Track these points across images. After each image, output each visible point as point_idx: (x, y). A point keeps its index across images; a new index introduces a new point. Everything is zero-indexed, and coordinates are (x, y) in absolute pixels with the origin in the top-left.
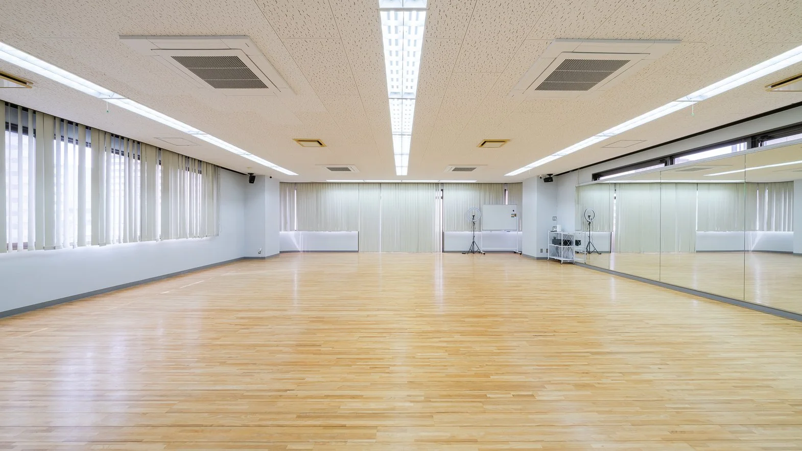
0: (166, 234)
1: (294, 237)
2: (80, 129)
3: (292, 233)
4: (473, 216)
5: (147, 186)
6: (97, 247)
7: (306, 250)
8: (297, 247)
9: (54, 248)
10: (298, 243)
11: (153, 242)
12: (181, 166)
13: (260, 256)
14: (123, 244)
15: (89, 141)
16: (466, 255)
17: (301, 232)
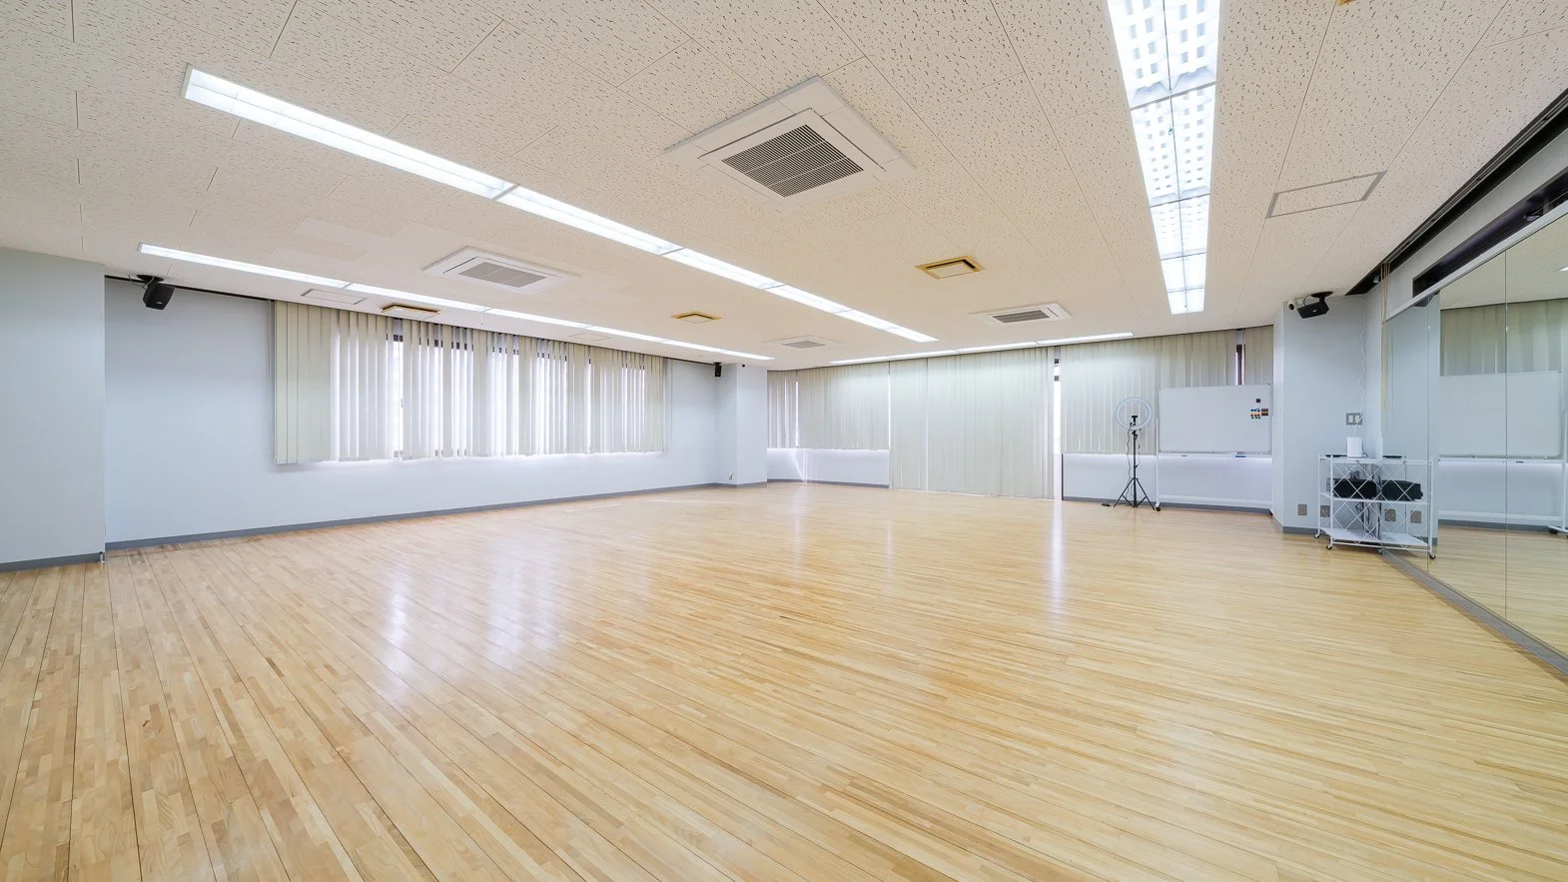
0: (596, 447)
1: (796, 458)
2: (509, 338)
3: (792, 452)
4: (1134, 417)
5: (575, 389)
6: (523, 456)
7: (811, 479)
8: (800, 473)
9: (486, 456)
10: (801, 467)
11: (581, 455)
12: (615, 362)
13: (731, 482)
14: (549, 456)
15: (517, 349)
16: (1111, 508)
17: (804, 449)
